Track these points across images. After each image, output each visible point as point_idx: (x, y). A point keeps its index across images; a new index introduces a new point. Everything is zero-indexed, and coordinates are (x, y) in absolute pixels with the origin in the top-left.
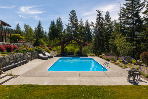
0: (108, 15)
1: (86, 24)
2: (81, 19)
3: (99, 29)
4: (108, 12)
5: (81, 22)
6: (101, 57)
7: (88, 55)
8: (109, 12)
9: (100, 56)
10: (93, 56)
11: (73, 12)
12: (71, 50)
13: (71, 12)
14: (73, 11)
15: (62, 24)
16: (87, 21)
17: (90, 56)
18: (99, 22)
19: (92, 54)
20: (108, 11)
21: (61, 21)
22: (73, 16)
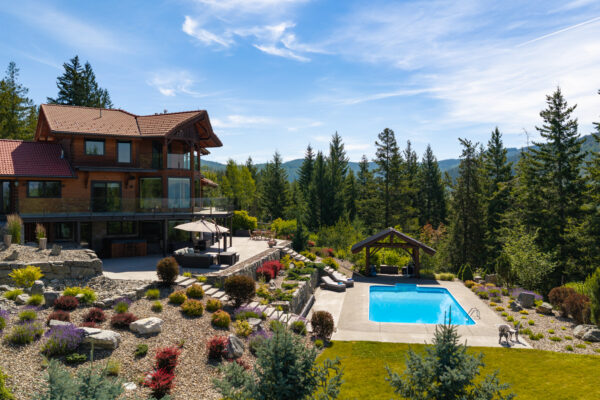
0: (497, 141)
1: (426, 159)
2: (409, 144)
3: (468, 194)
4: (497, 133)
5: (408, 152)
6: (469, 286)
7: (437, 276)
8: (500, 132)
9: (469, 282)
10: (450, 279)
11: (387, 135)
12: (389, 259)
13: (379, 136)
14: (386, 131)
15: (346, 156)
16: (429, 149)
17: (443, 279)
18: (469, 171)
19: (447, 275)
20: (497, 130)
21: (340, 145)
22: (387, 148)
